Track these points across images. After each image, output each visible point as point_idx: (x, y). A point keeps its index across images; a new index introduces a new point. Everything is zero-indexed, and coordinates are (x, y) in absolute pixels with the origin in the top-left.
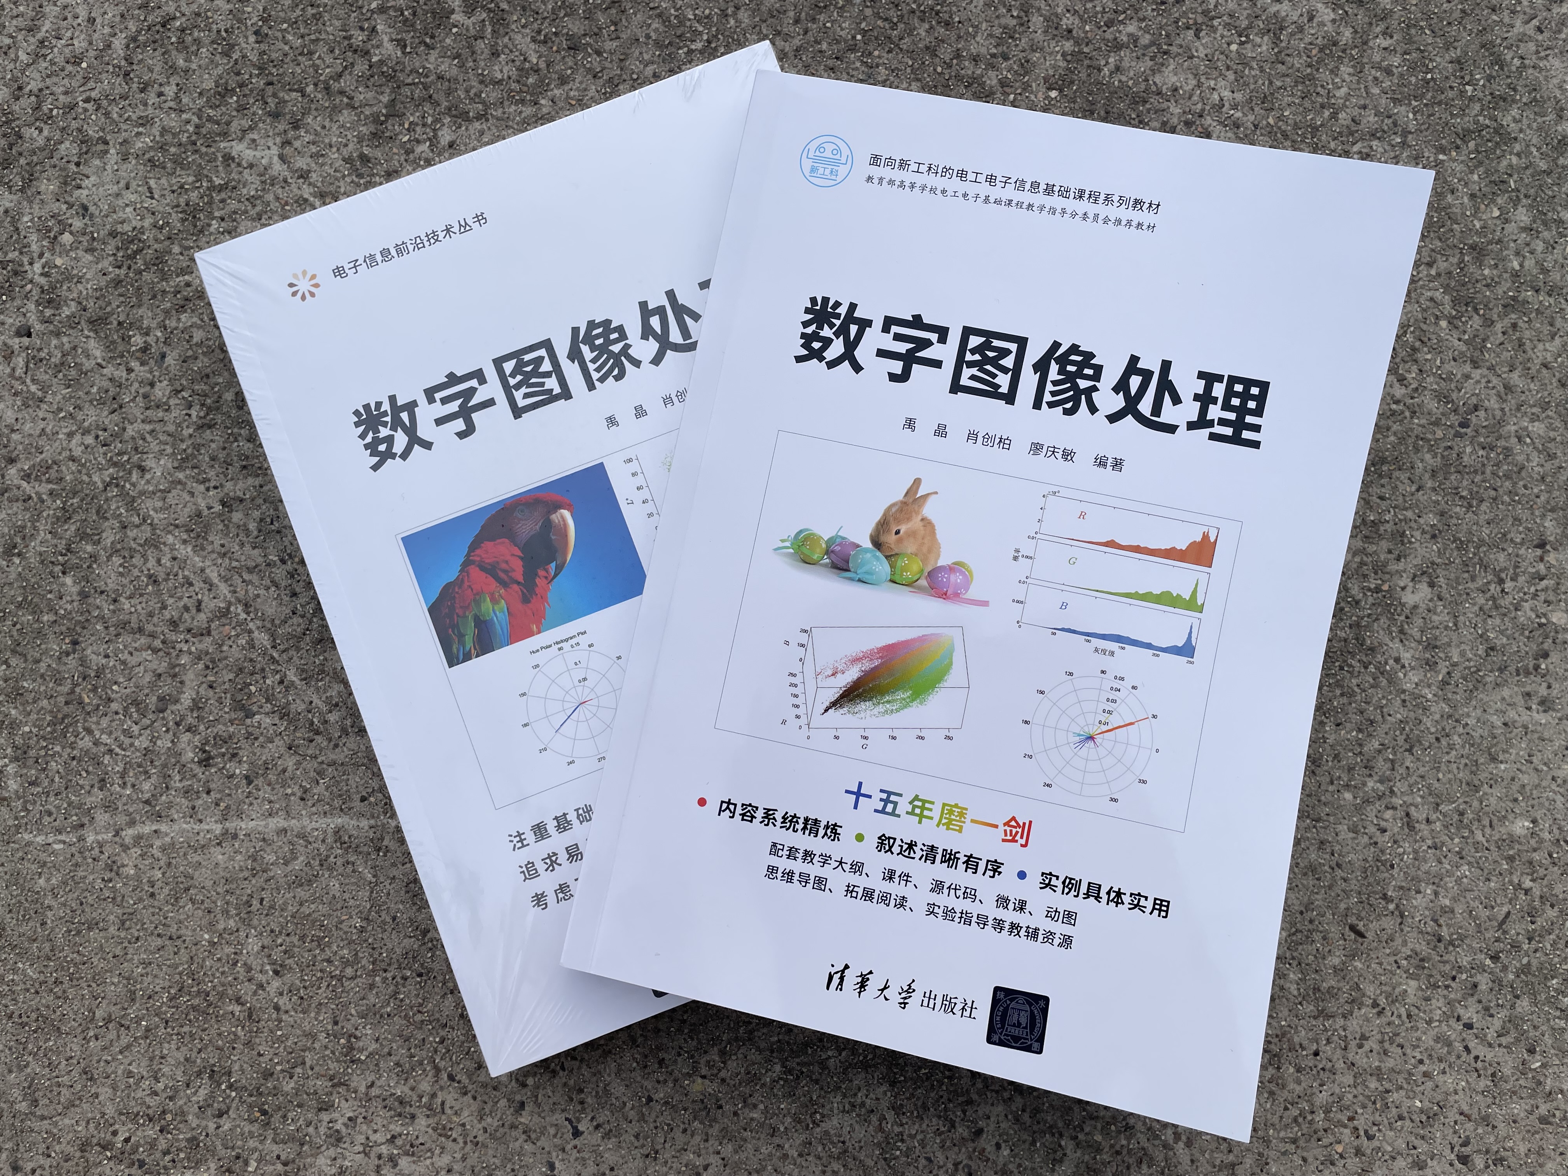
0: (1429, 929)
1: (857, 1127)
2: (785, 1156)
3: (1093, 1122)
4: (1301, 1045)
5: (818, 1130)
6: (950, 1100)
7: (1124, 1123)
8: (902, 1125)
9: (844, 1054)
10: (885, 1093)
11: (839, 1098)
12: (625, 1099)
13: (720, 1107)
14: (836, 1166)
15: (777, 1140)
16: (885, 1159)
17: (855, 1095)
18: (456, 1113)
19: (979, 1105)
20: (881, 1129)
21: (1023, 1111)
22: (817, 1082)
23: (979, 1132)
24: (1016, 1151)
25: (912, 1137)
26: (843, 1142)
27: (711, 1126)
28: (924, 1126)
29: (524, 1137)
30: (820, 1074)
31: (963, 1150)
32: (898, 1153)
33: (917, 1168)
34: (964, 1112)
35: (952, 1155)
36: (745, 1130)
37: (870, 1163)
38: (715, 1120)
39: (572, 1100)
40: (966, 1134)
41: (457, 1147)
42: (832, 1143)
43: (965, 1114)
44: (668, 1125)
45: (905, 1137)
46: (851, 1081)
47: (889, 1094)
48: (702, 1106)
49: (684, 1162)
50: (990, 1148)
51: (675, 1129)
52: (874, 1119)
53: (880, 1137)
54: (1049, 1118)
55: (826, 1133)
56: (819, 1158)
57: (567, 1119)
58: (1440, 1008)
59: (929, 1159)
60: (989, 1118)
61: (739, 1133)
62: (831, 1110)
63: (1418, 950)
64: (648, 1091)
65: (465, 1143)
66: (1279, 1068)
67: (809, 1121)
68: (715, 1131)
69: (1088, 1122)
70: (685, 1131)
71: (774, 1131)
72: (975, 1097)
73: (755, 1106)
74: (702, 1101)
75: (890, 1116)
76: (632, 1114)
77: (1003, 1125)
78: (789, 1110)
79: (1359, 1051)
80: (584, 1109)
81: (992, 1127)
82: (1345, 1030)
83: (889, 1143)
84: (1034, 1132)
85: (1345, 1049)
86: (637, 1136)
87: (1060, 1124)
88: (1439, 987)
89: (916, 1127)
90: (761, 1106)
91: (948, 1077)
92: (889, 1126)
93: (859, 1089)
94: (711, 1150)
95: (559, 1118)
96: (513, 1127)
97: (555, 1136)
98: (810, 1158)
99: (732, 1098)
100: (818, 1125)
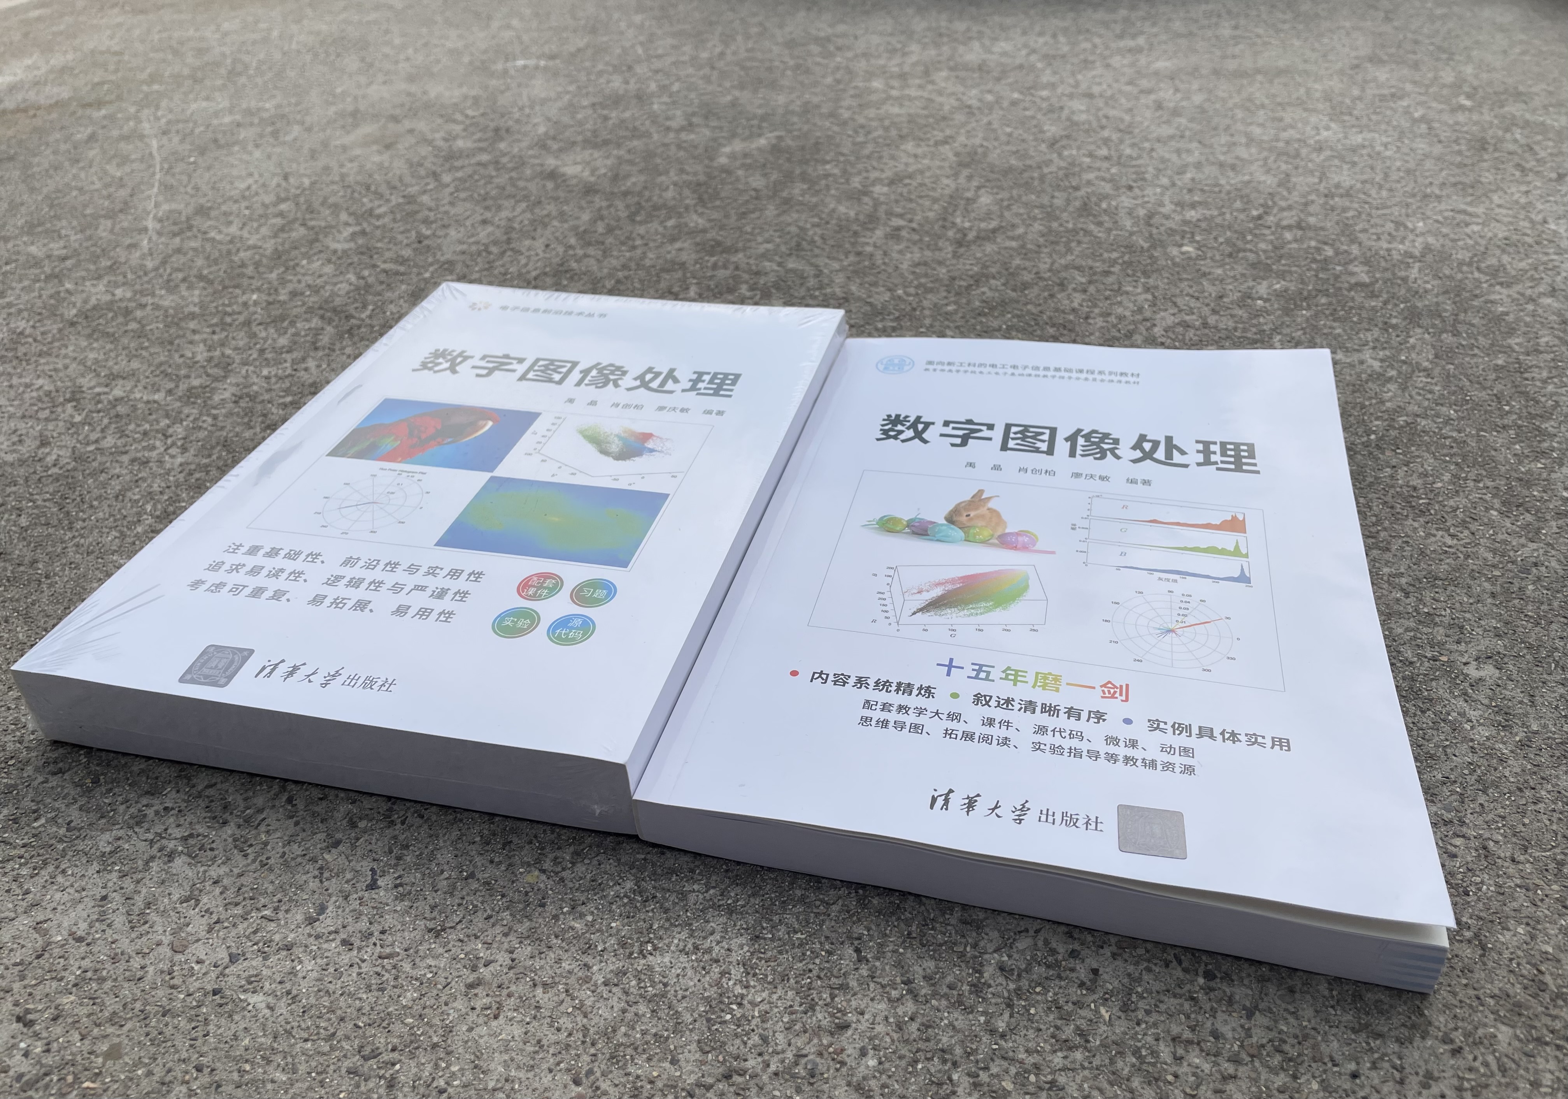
1: (690, 973)
2: (587, 980)
3: (1005, 1064)
4: (1332, 1060)
5: (643, 962)
6: (819, 977)
7: (1049, 1078)
8: (747, 987)
9: (712, 891)
10: (741, 947)
11: (684, 935)
12: (446, 867)
13: (543, 905)
14: (642, 1008)
15: (588, 959)
16: (709, 1020)
17: (705, 938)
18: (267, 832)
19: (855, 994)
20: (718, 984)
21: (912, 1019)
22: (666, 911)
23: (844, 1027)
24: (887, 1065)
25: (754, 1004)
26: (665, 985)
27: (520, 922)
28: (775, 997)
29: (317, 873)
30: (675, 904)
31: (815, 1041)
32: (728, 1017)
33: (745, 1043)
34: (833, 997)
35: (799, 1042)
36: (557, 937)
37: (688, 1018)
38: (529, 918)
39: (391, 852)
40: (825, 1023)
41: (242, 862)
42: (652, 981)
43: (832, 999)
44: (475, 906)
45: (745, 1002)
46: (708, 922)
47: (746, 948)
48: (522, 898)
49: (467, 949)
50: (851, 1050)
51: (479, 914)
52: (716, 969)
53: (711, 992)
54: (945, 1039)
55: (650, 968)
56: (626, 993)
57: (372, 870)
58: (1552, 1073)
59: (764, 1039)
60: (862, 1013)
61: (548, 937)
62: (669, 946)
64: (475, 867)
65: (254, 861)
66: (1295, 1077)
67: (636, 949)
68: (523, 927)
69: (998, 1061)
70: (488, 918)
71: (589, 948)
72: (853, 984)
73: (582, 916)
74: (527, 893)
75: (737, 972)
76: (443, 884)
77: (880, 1029)
78: (618, 931)
79: (1424, 1092)
80: (396, 865)
81: (864, 1026)
82: (1400, 1058)
83: (721, 1002)
84: (918, 1051)
85: (1401, 1082)
86: (433, 908)
87: (958, 1051)
88: (1547, 1044)
89: (765, 995)
90: (590, 918)
91: (827, 952)
92: (731, 983)
93: (712, 934)
94: (506, 946)
95: (365, 866)
96: (314, 860)
97: (347, 882)
98: (615, 990)
99: (562, 900)
100: (644, 957)
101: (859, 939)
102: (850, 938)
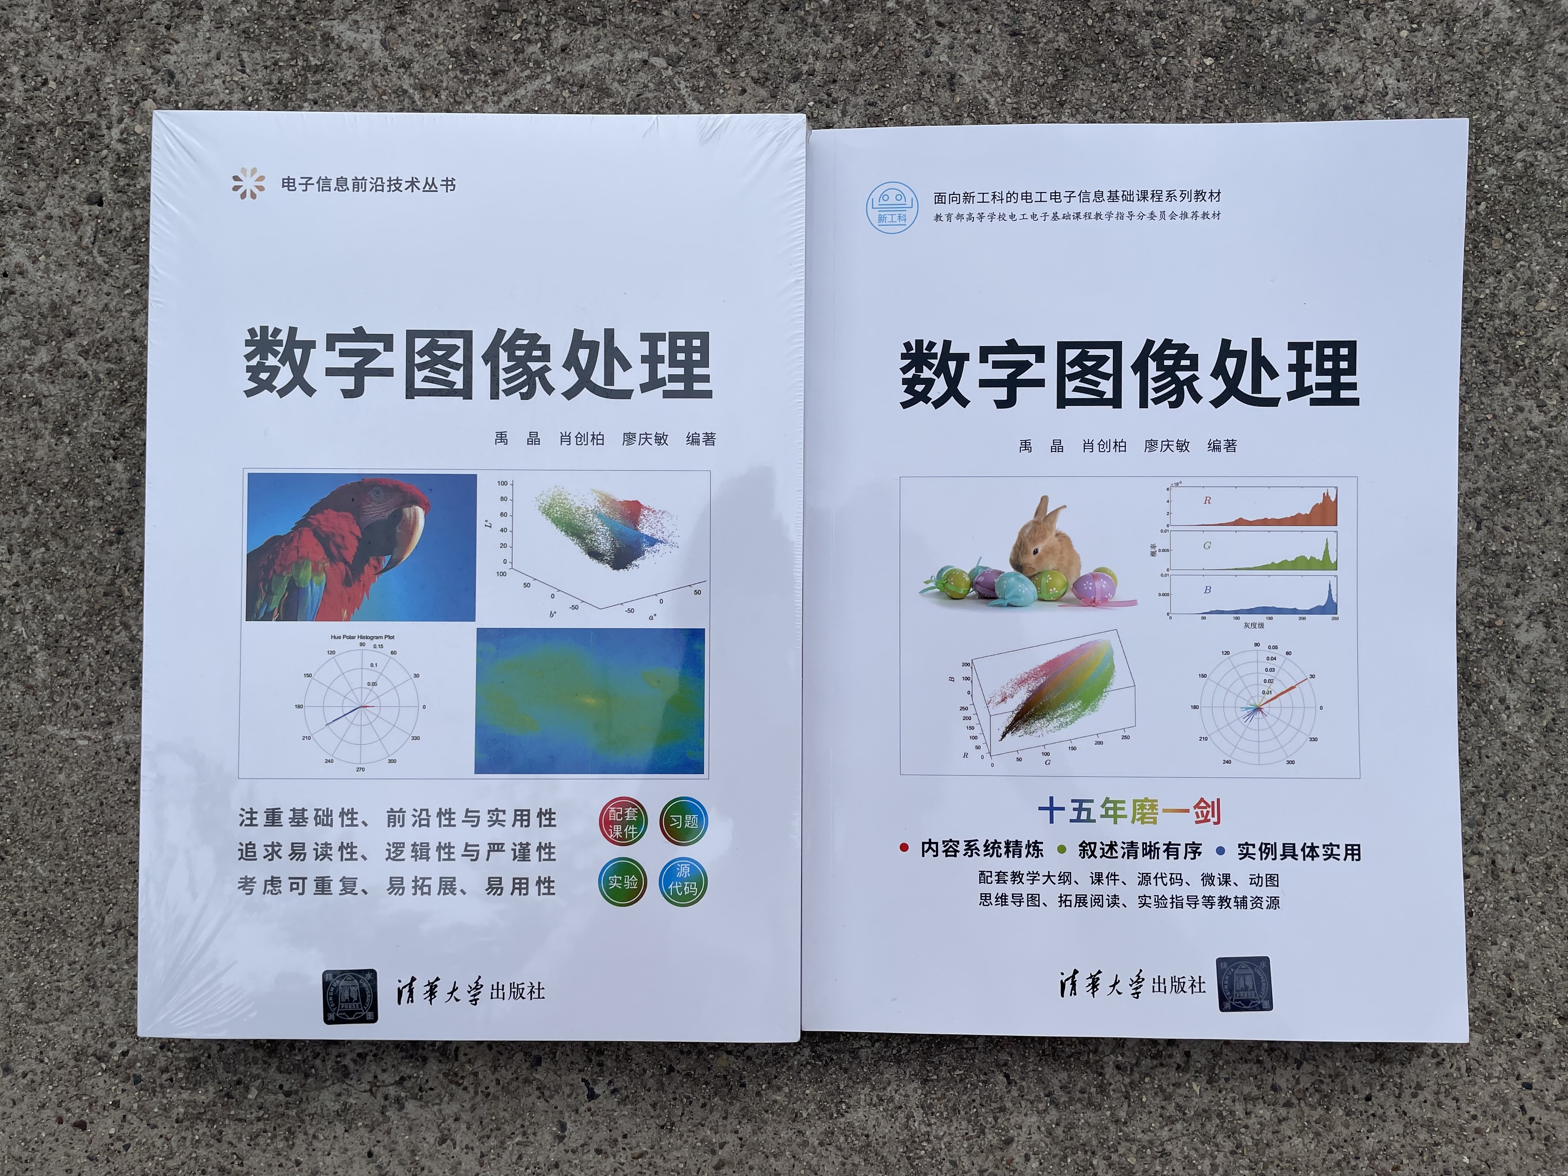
0: (1501, 983)
1: (883, 1122)
2: (805, 1144)
3: (1128, 1144)
4: (1354, 1088)
5: (842, 1120)
6: (982, 1105)
7: (1160, 1149)
8: (930, 1125)
9: (877, 1045)
10: (915, 1091)
11: (867, 1090)
12: (645, 1066)
13: (743, 1085)
14: (856, 1159)
15: (799, 1126)
16: (909, 1158)
17: (884, 1089)
18: (469, 1061)
19: (1011, 1113)
20: (907, 1127)
21: (1057, 1124)
22: (846, 1071)
23: (1009, 1142)
24: (1046, 1164)
25: (940, 1139)
26: (867, 1136)
27: (731, 1104)
28: (953, 1128)
29: (537, 1093)
30: (851, 1063)
31: (991, 1157)
32: (923, 1152)
33: (941, 1171)
34: (996, 1119)
35: (978, 1161)
36: (767, 1112)
37: (892, 1160)
38: (736, 1098)
39: (590, 1060)
40: (995, 1142)
41: (467, 1096)
42: (855, 1135)
43: (996, 1121)
44: (688, 1098)
45: (932, 1138)
46: (882, 1074)
47: (919, 1091)
48: (723, 1082)
49: (700, 1138)
50: (1018, 1159)
51: (694, 1103)
52: (901, 1115)
53: (904, 1135)
54: (1083, 1135)
55: (850, 1124)
56: (840, 1149)
57: (583, 1080)
58: (1501, 1065)
59: (954, 1163)
60: (1021, 1128)
61: (760, 1114)
62: (859, 1103)
63: (1487, 1004)
64: (671, 1061)
65: (476, 1093)
66: (1328, 1109)
67: (834, 1110)
68: (736, 1108)
69: (1123, 1144)
70: (704, 1105)
71: (796, 1117)
72: (1009, 1105)
73: (779, 1089)
74: (725, 1077)
75: (918, 1114)
76: (651, 1083)
77: (1035, 1137)
78: (814, 1096)
79: (1413, 1100)
80: (602, 1071)
81: (1023, 1137)
82: (1401, 1077)
83: (914, 1142)
84: (1066, 1148)
85: (1399, 1097)
86: (654, 1106)
87: (1094, 1142)
88: (1503, 1043)
89: (945, 1128)
90: (786, 1090)
91: (983, 1082)
92: (916, 1124)
93: (889, 1083)
94: (729, 1128)
95: (576, 1078)
96: (527, 1081)
97: (569, 1096)
98: (830, 1148)
99: (756, 1077)
100: (843, 1116)
101: (1005, 1064)
102: (998, 1066)
